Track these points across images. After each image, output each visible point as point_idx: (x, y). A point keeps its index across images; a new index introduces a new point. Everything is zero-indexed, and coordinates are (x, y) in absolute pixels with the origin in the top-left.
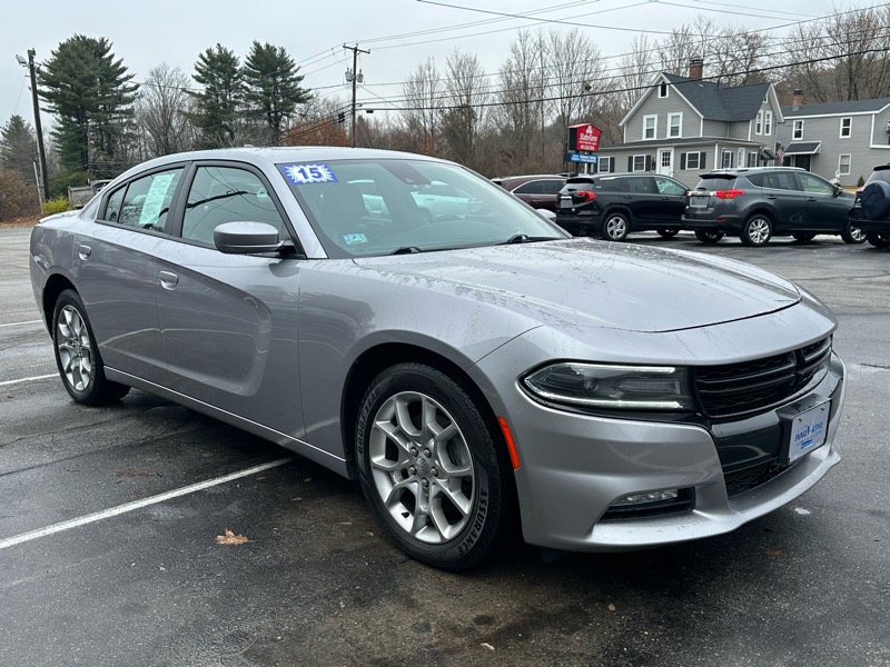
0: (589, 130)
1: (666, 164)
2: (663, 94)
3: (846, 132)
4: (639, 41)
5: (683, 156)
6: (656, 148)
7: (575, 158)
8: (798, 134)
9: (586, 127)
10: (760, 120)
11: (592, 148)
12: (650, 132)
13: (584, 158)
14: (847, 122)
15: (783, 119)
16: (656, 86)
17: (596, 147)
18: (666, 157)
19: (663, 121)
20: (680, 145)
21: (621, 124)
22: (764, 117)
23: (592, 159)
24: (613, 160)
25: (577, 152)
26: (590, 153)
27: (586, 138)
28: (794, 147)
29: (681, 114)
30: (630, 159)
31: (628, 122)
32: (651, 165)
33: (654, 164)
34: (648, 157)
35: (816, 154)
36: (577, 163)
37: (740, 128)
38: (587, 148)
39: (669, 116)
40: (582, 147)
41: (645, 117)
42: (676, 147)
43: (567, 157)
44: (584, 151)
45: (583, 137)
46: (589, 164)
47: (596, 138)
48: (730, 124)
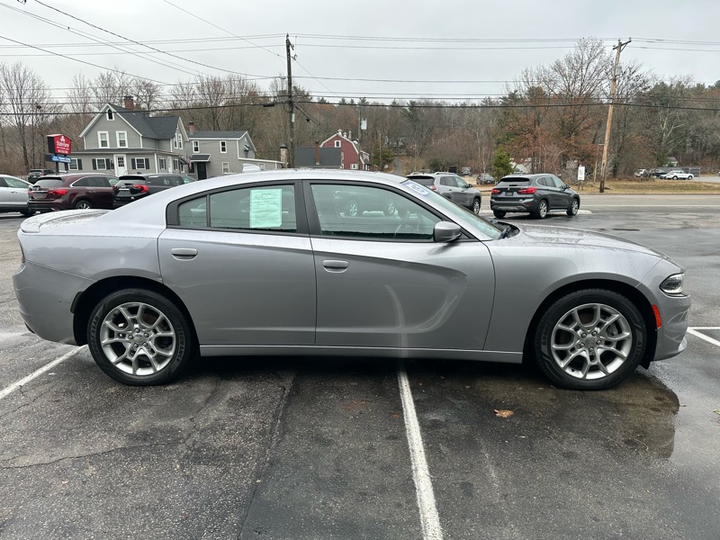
0: (63, 139)
1: (121, 165)
2: (110, 117)
3: (224, 150)
4: (78, 78)
5: (133, 160)
6: (112, 154)
7: (55, 159)
8: (196, 149)
9: (60, 137)
10: (176, 139)
11: (67, 152)
12: (104, 143)
13: (62, 159)
14: (223, 144)
15: (188, 139)
16: (104, 113)
17: (69, 151)
18: (121, 160)
19: (112, 136)
20: (130, 152)
21: (81, 136)
22: (178, 138)
23: (68, 160)
24: (80, 161)
25: (56, 154)
26: (65, 155)
27: (61, 144)
28: (195, 157)
29: (125, 132)
30: (94, 161)
31: (86, 135)
32: (110, 166)
33: (113, 165)
34: (107, 160)
35: (209, 162)
36: (57, 163)
37: (164, 144)
38: (63, 152)
39: (117, 133)
40: (59, 151)
41: (99, 133)
42: (127, 154)
43: (49, 158)
44: (60, 154)
45: (59, 144)
46: (66, 164)
47: (67, 145)
48: (157, 141)
